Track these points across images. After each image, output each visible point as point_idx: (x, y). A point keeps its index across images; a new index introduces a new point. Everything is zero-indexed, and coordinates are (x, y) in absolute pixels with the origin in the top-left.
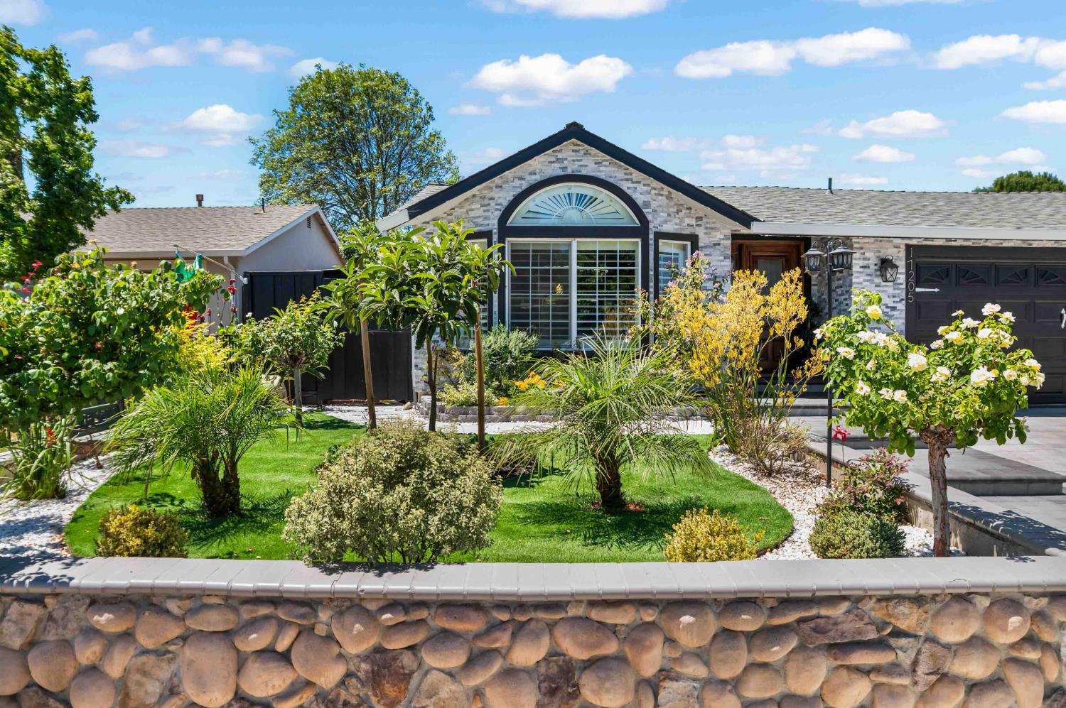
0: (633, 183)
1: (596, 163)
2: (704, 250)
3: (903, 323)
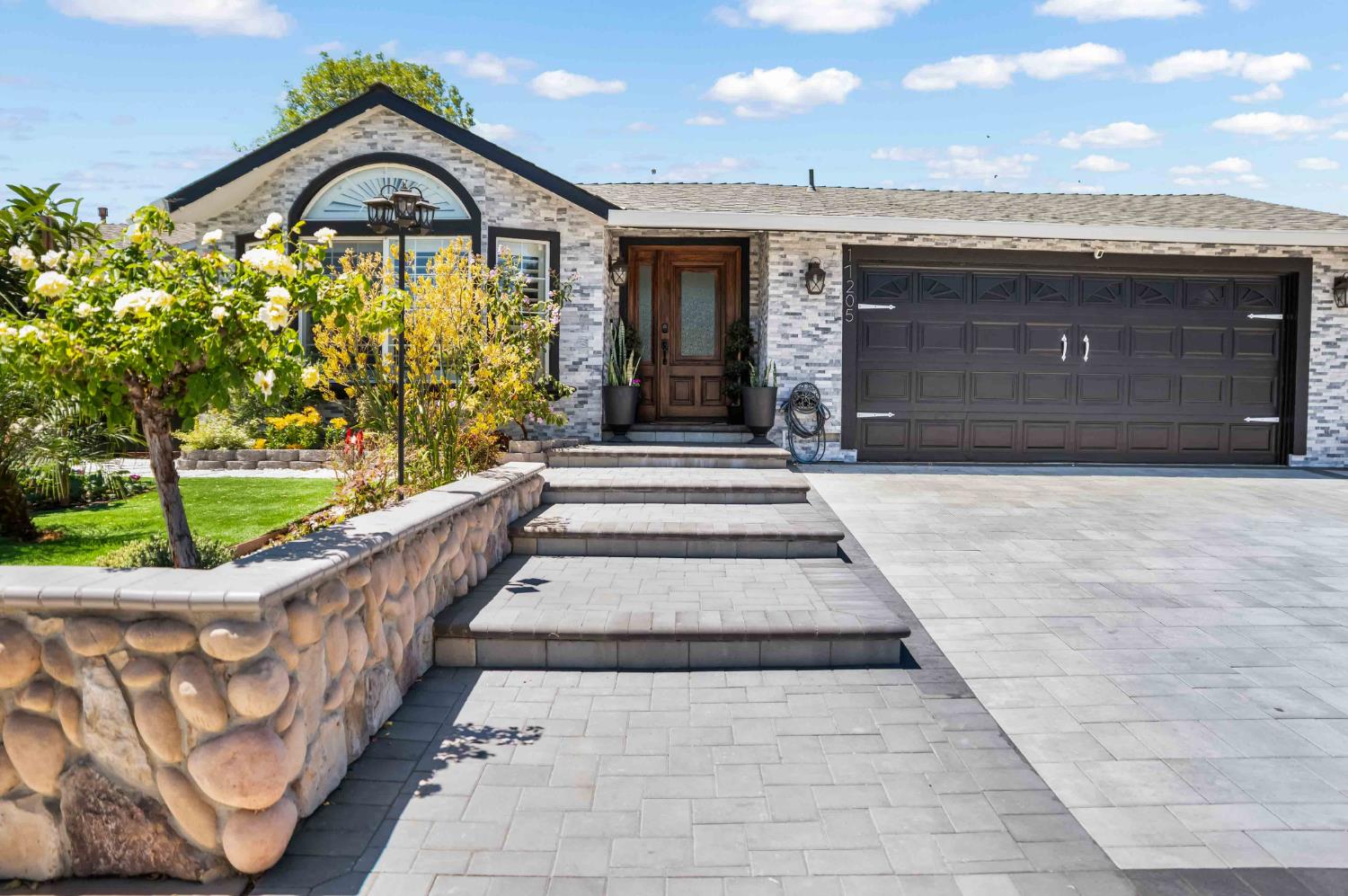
0: (462, 162)
1: (414, 138)
2: (568, 251)
3: (839, 350)
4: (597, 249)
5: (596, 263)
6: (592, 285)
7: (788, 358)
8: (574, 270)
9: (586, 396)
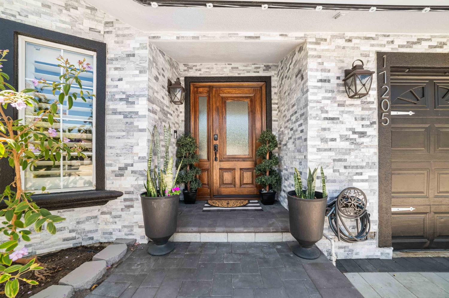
2: (114, 62)
3: (375, 153)
4: (142, 59)
5: (141, 72)
6: (137, 93)
7: (327, 161)
8: (120, 80)
9: (131, 200)
